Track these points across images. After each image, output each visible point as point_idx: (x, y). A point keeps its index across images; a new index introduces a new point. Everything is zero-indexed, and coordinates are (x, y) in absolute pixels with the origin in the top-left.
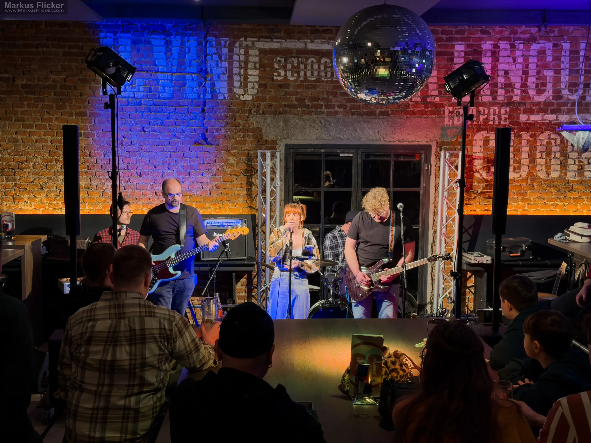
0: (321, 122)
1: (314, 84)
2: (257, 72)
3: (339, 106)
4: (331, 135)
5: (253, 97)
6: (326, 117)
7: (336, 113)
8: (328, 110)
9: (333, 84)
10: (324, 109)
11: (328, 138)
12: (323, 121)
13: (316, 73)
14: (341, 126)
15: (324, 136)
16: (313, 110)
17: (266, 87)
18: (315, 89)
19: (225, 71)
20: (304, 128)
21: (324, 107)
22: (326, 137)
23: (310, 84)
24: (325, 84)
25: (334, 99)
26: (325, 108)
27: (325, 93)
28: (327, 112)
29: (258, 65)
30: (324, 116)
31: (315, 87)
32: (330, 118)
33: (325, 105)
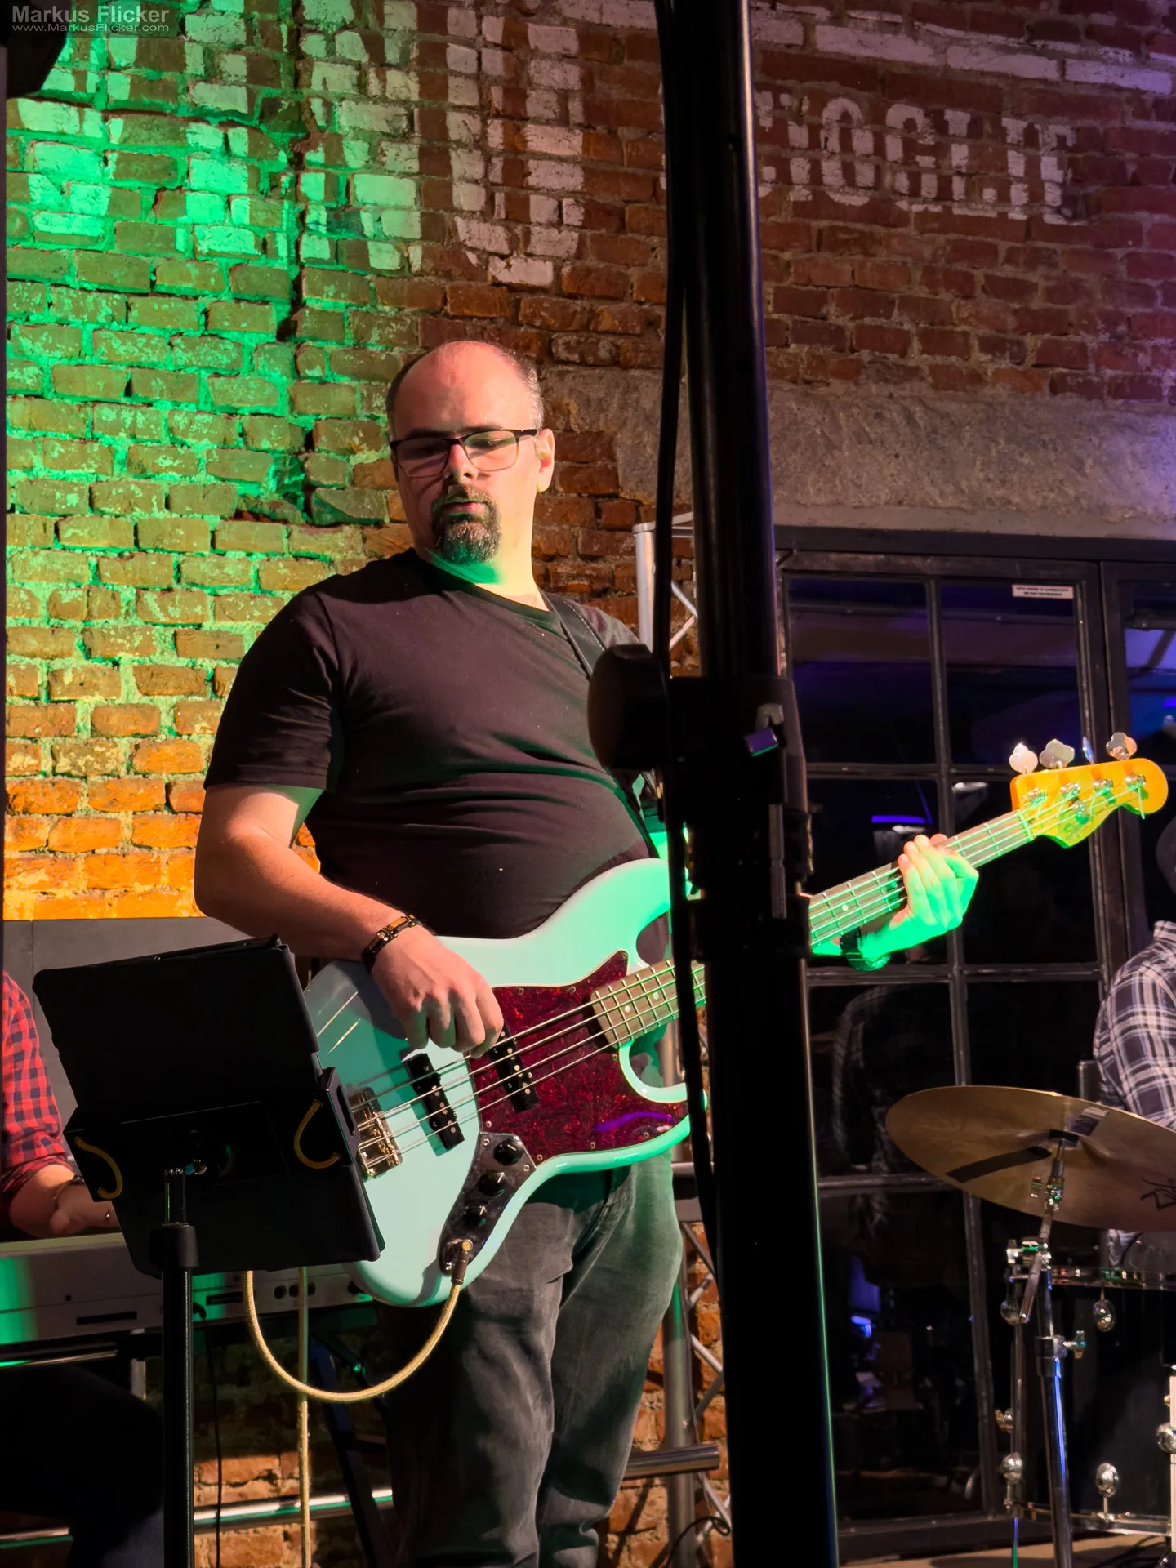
0: (910, 419)
1: (860, 226)
2: (572, 144)
3: (988, 346)
4: (964, 485)
5: (557, 270)
6: (931, 393)
7: (977, 378)
8: (939, 360)
9: (951, 236)
10: (916, 356)
11: (952, 502)
12: (918, 412)
13: (865, 174)
14: (1009, 440)
15: (929, 488)
16: (865, 355)
17: (622, 227)
18: (867, 254)
19: (404, 125)
20: (831, 447)
21: (916, 345)
22: (942, 494)
23: (841, 224)
24: (911, 231)
25: (960, 309)
26: (923, 352)
27: (918, 275)
28: (933, 369)
29: (576, 108)
30: (923, 388)
31: (865, 244)
32: (953, 399)
33: (925, 336)
